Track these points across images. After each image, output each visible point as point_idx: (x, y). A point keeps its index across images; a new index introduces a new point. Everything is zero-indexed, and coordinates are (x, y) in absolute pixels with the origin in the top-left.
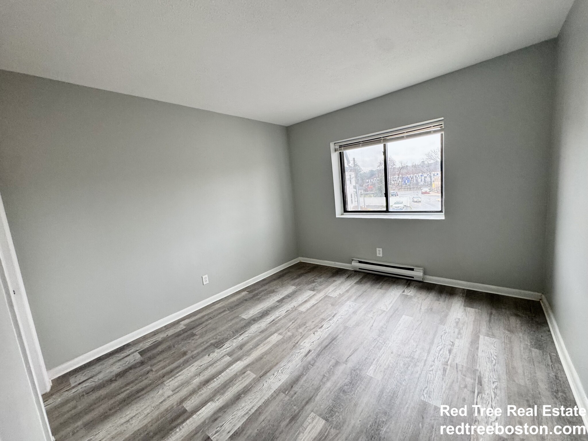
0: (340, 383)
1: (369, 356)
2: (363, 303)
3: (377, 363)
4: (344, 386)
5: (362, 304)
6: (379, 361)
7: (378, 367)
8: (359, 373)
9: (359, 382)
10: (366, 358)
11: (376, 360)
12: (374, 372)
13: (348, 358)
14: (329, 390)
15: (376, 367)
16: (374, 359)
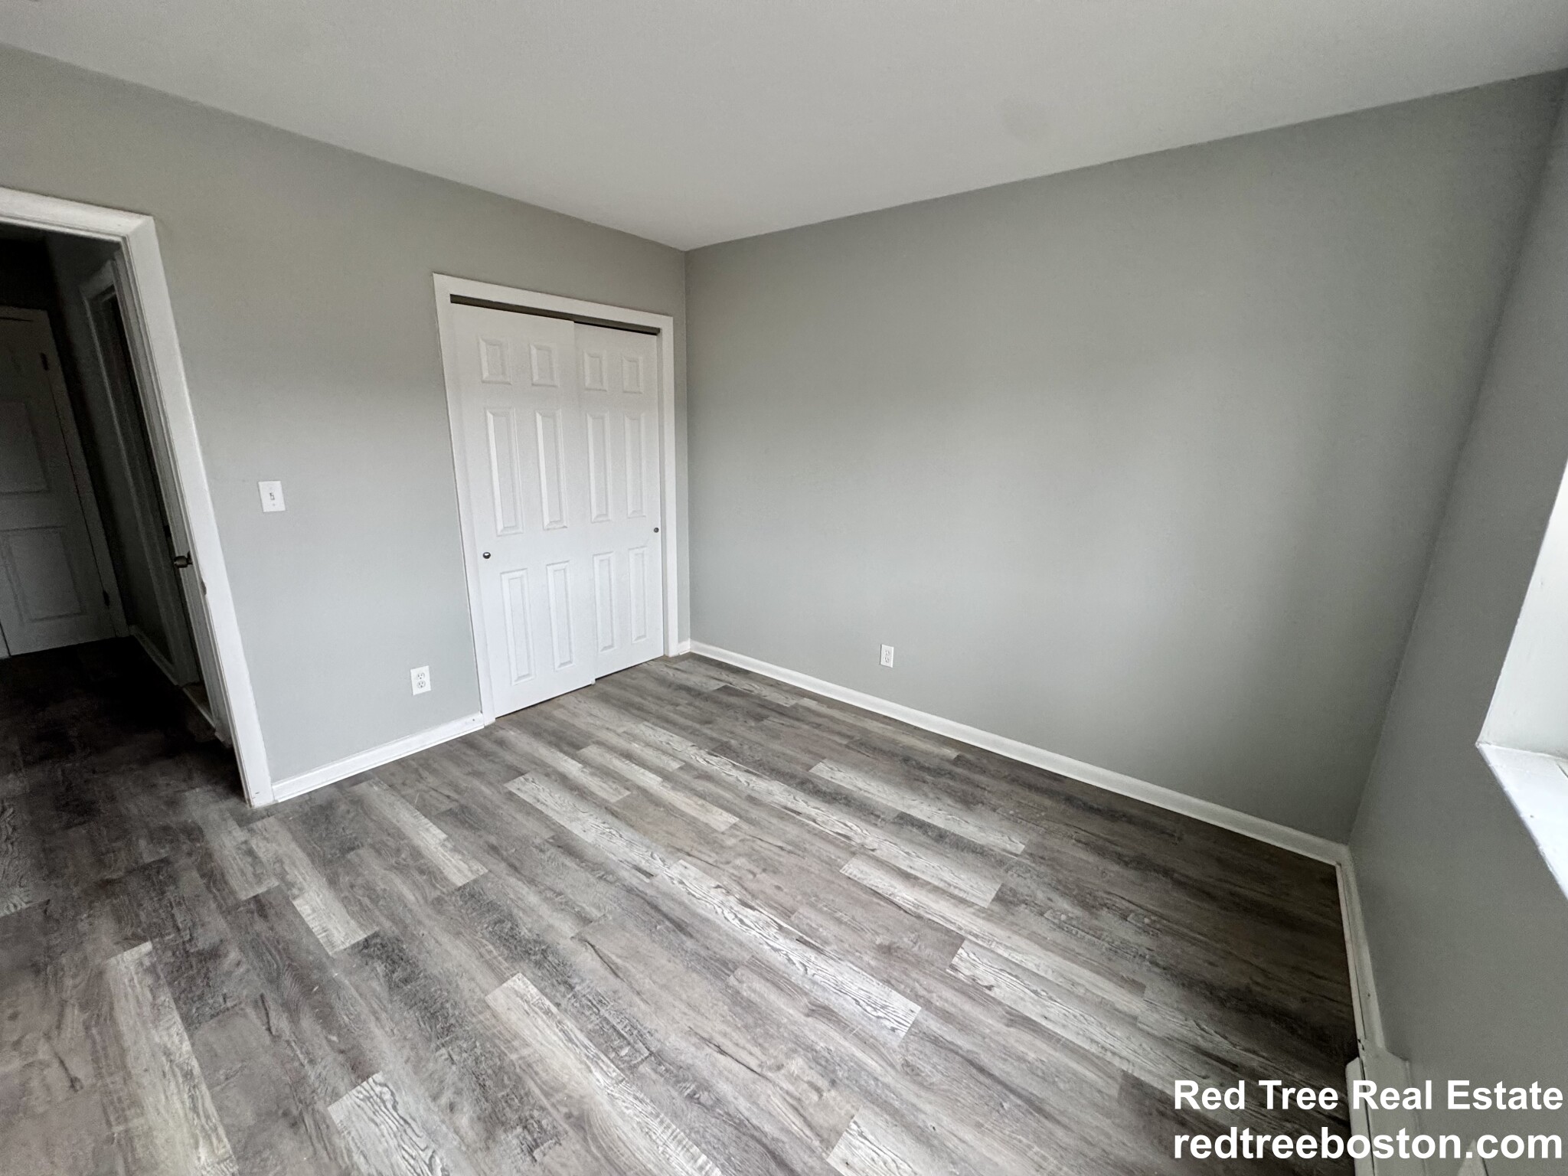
0: (525, 918)
1: (574, 996)
2: (907, 1064)
3: (541, 1009)
4: (513, 924)
5: (898, 1059)
6: (544, 1017)
7: (526, 1007)
8: (533, 958)
9: (506, 952)
10: (571, 988)
11: (554, 1009)
12: (516, 993)
13: (592, 946)
14: (519, 898)
15: (527, 1002)
16: (558, 1005)
